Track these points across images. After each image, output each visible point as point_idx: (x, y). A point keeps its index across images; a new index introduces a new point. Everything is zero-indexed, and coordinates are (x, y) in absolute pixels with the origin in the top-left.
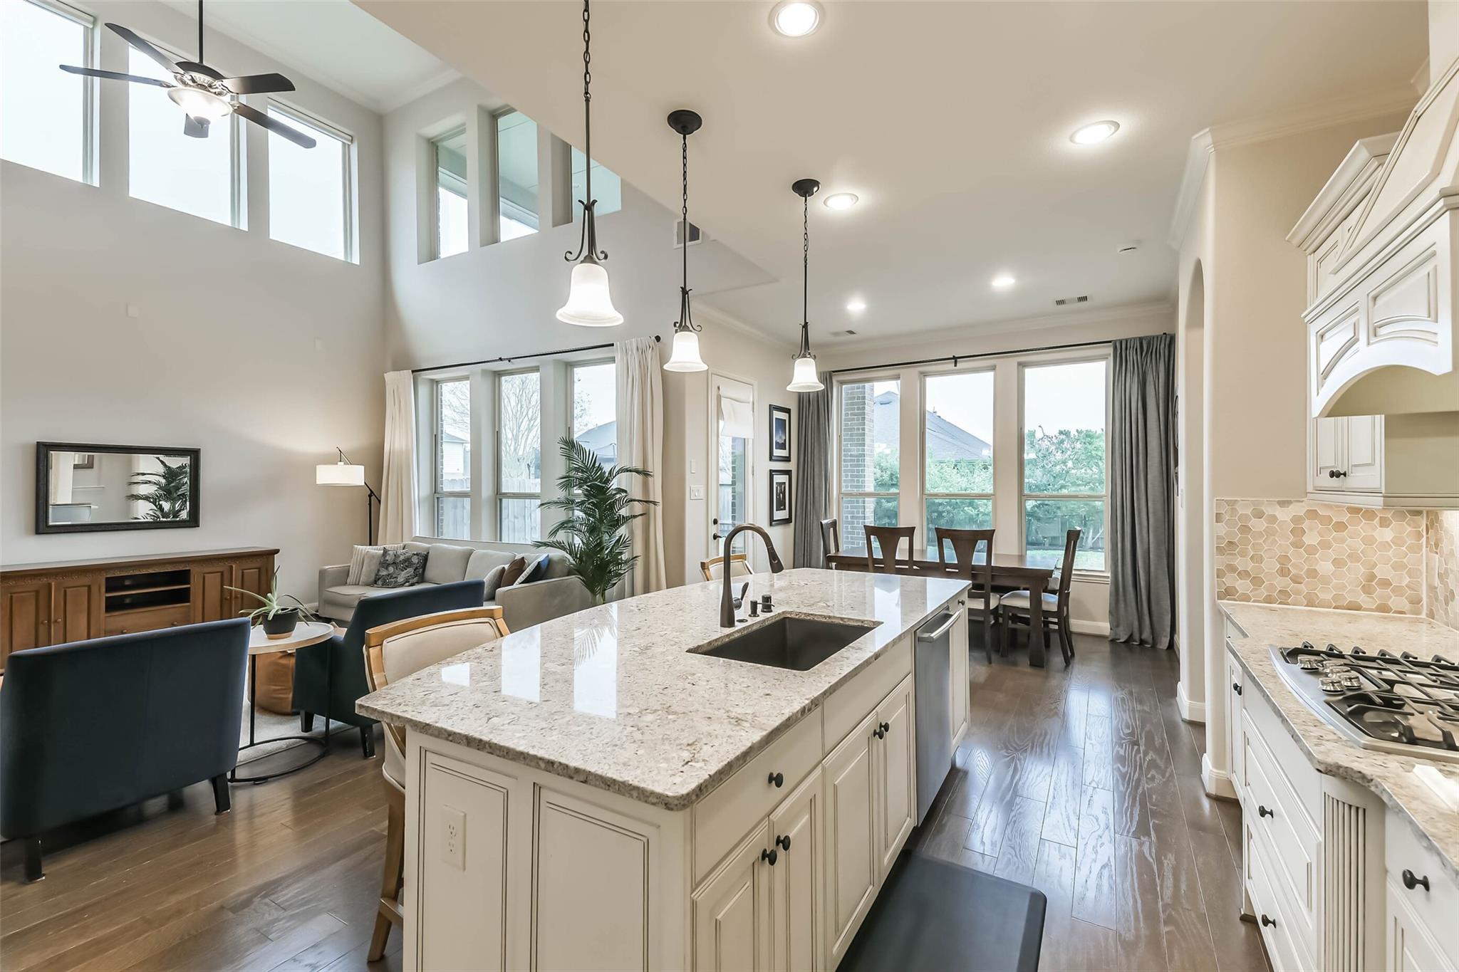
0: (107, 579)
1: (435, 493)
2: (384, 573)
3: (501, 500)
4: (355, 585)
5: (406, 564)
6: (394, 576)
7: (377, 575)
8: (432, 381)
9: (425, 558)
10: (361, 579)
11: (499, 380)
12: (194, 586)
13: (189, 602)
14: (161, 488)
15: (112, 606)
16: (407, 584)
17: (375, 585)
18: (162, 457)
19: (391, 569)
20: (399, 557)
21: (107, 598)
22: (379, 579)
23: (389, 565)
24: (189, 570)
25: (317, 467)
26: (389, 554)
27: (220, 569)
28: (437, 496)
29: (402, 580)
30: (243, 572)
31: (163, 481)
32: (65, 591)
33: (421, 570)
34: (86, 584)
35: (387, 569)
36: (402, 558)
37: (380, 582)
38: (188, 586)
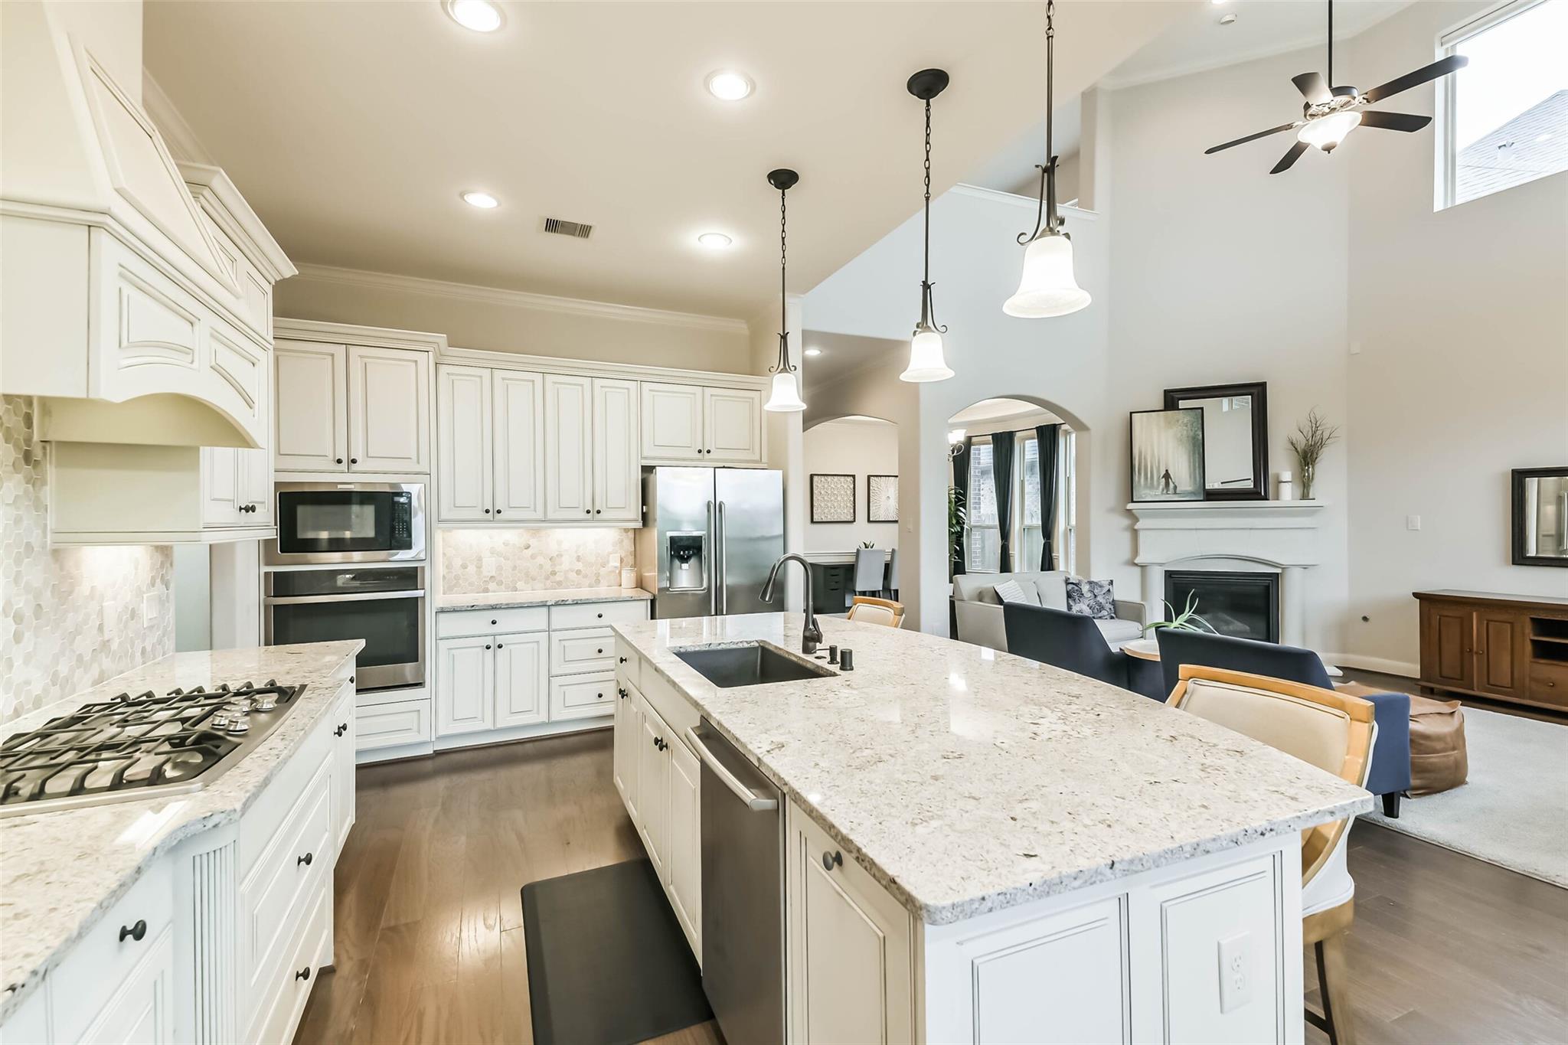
0: (1532, 619)
21: (1533, 640)
32: (1487, 624)
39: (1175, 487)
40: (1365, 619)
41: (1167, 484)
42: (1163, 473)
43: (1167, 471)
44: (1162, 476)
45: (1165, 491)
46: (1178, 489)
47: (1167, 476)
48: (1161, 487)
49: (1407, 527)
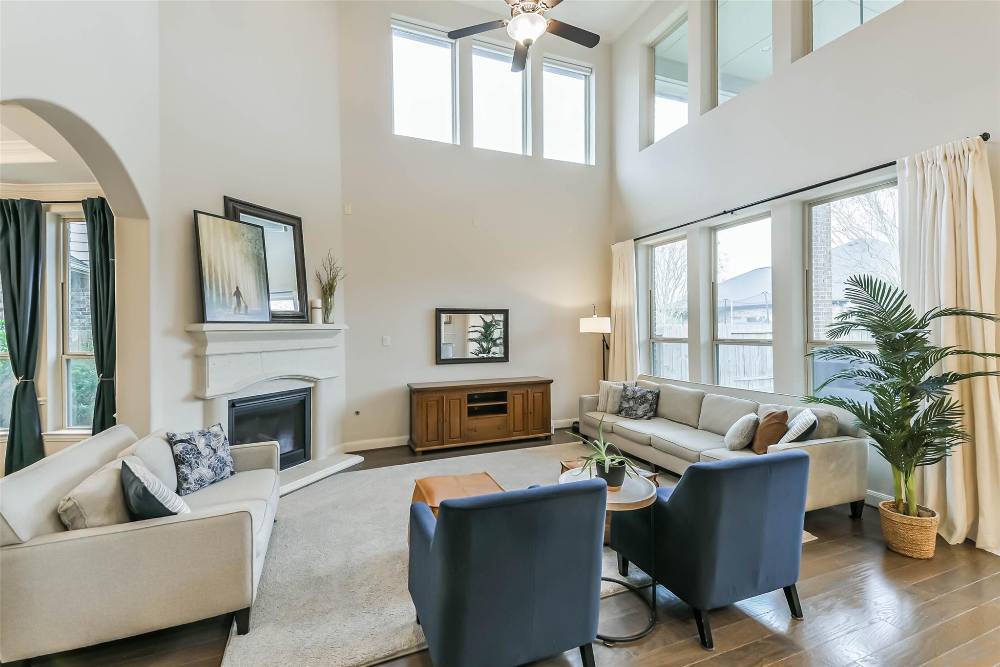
0: (468, 395)
1: (651, 338)
2: (626, 405)
3: (717, 345)
4: (603, 412)
5: (643, 400)
6: (634, 409)
7: (620, 406)
8: (648, 246)
9: (658, 396)
10: (608, 408)
11: (715, 234)
12: (509, 402)
13: (506, 413)
14: (482, 335)
15: (472, 412)
16: (645, 417)
17: (620, 415)
18: (483, 315)
19: (632, 403)
20: (637, 393)
21: (468, 407)
22: (623, 410)
23: (629, 399)
24: (506, 392)
25: (580, 319)
26: (628, 390)
27: (522, 392)
28: (653, 341)
29: (641, 413)
30: (534, 395)
31: (483, 330)
32: (450, 402)
33: (655, 406)
34: (458, 398)
35: (628, 402)
36: (639, 394)
37: (623, 413)
38: (506, 403)
39: (246, 307)
40: (357, 413)
41: (239, 303)
42: (234, 290)
43: (237, 288)
44: (233, 294)
45: (237, 311)
46: (248, 309)
47: (238, 294)
48: (233, 306)
49: (383, 344)
